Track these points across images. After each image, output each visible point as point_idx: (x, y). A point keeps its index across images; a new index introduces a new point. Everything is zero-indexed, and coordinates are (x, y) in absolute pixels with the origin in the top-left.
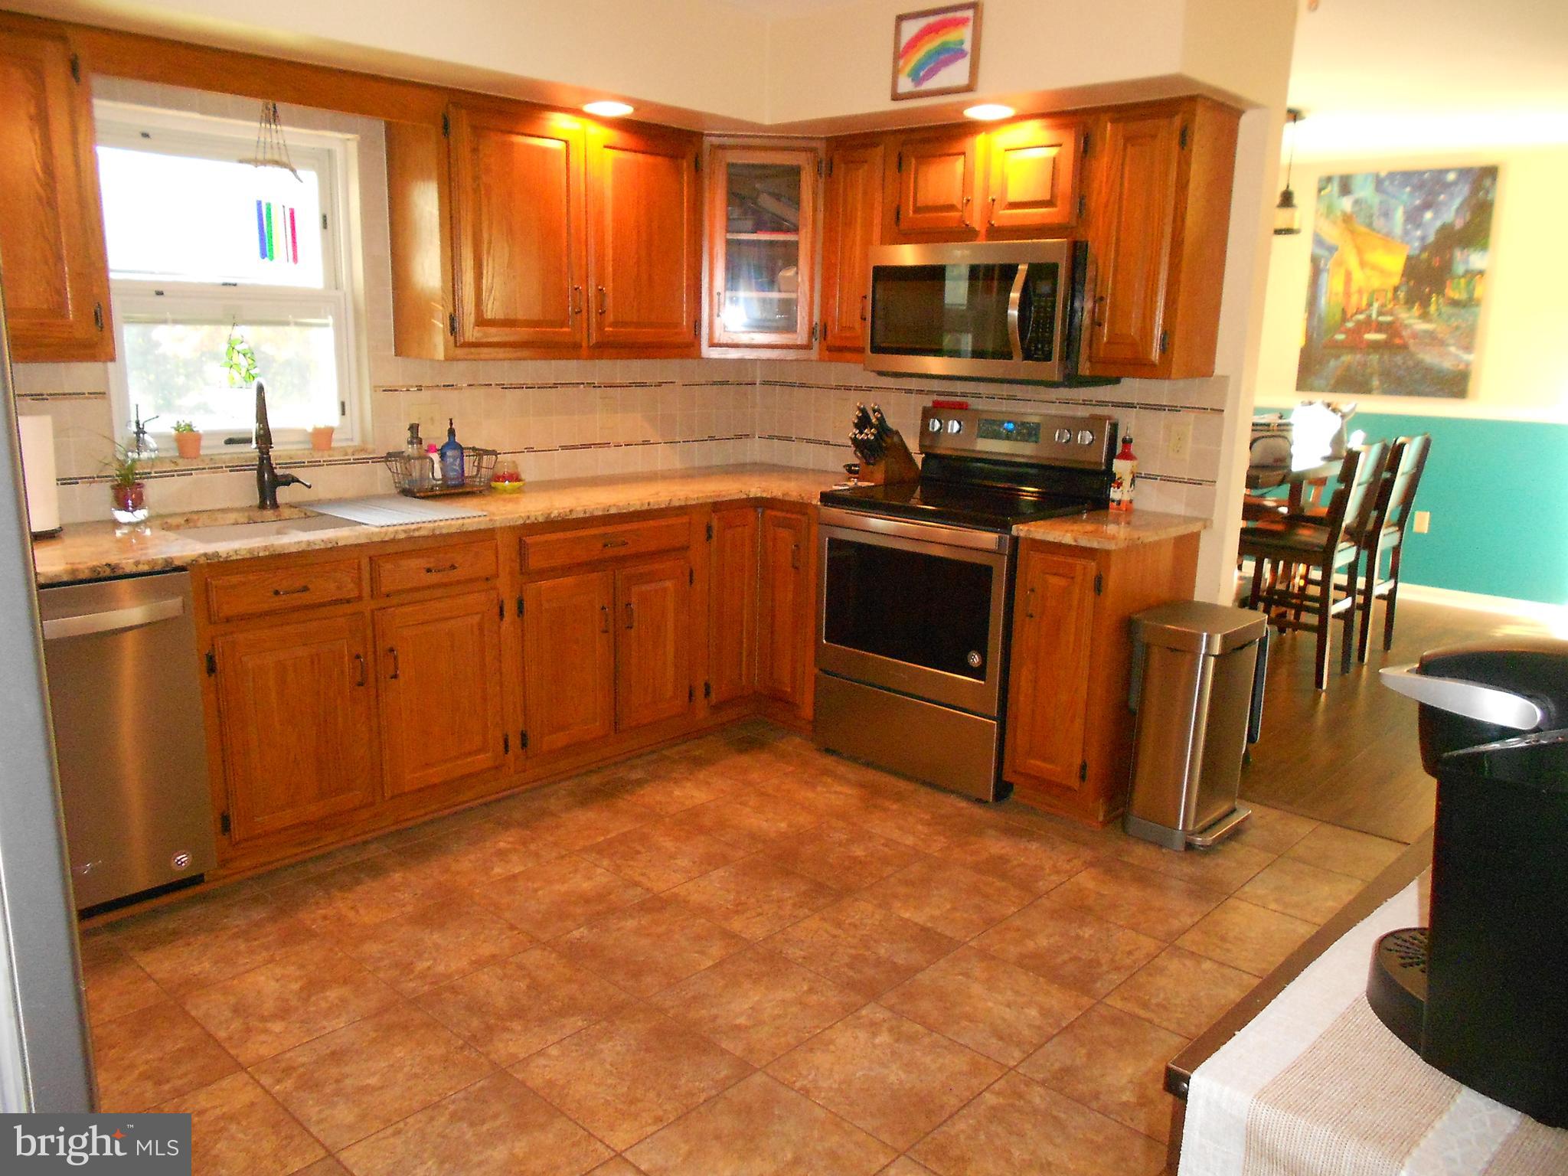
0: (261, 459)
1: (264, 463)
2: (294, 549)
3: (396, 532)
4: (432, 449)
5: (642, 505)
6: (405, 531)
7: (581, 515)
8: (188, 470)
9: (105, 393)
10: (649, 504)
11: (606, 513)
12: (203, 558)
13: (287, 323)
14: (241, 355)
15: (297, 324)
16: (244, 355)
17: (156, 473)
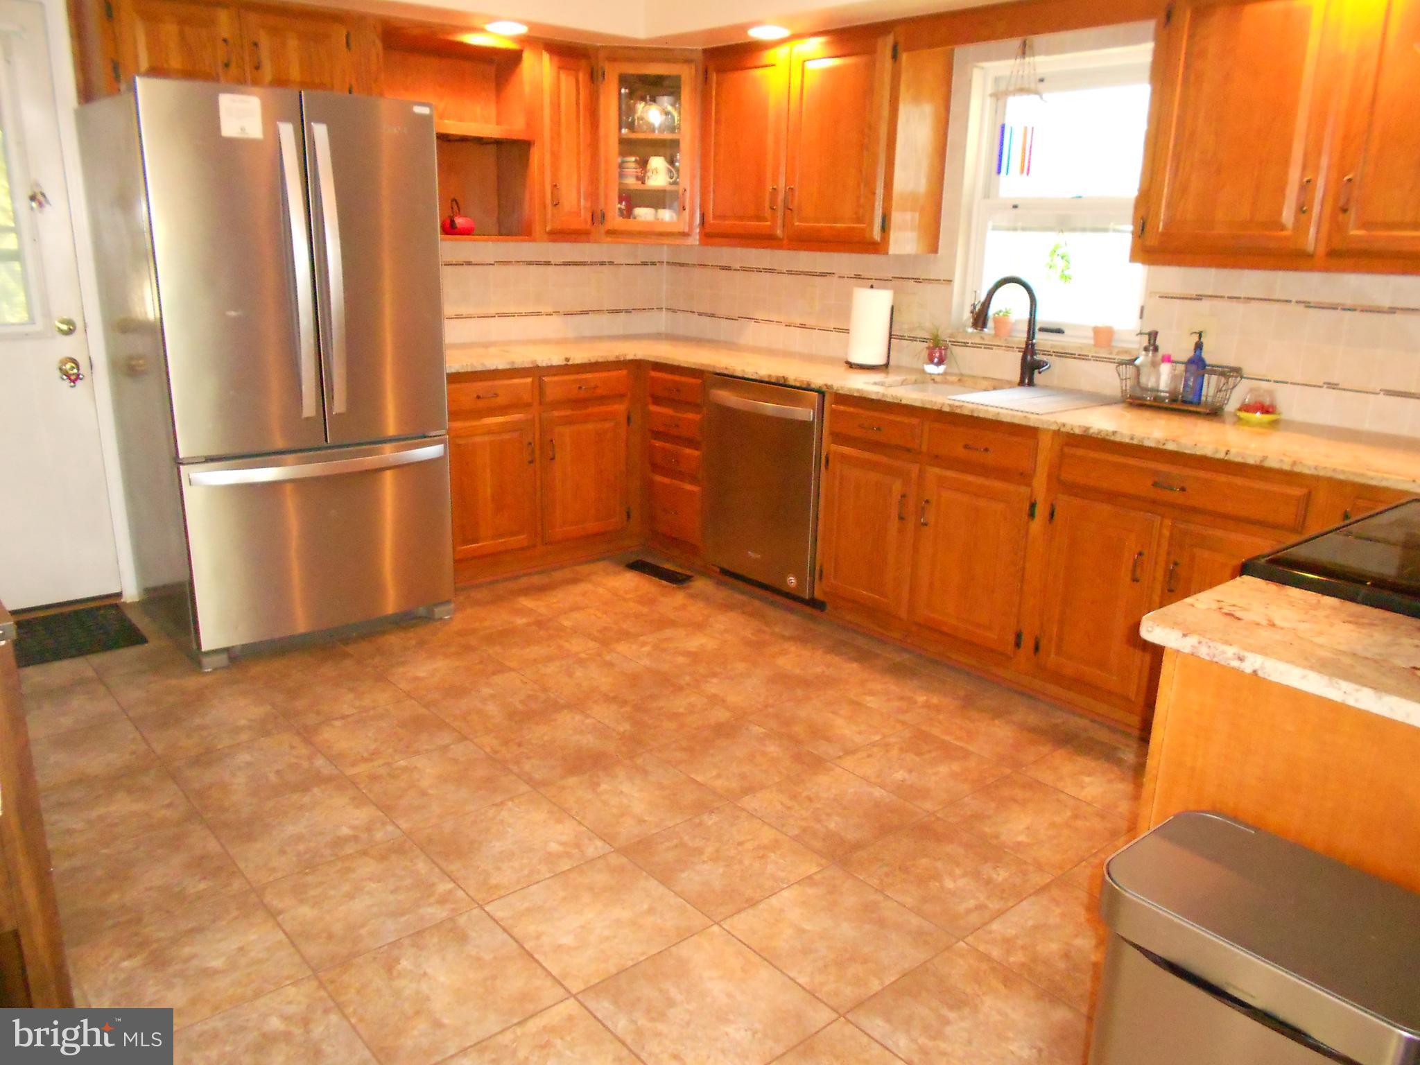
0: (1027, 345)
1: (1029, 348)
2: (874, 397)
3: (943, 404)
4: (1167, 359)
5: (1217, 451)
6: (950, 405)
7: (1127, 440)
8: (991, 345)
9: (951, 281)
10: (1227, 453)
11: (1161, 446)
12: (825, 387)
13: (1105, 230)
14: (1060, 257)
15: (1115, 231)
16: (1062, 258)
17: (972, 343)
